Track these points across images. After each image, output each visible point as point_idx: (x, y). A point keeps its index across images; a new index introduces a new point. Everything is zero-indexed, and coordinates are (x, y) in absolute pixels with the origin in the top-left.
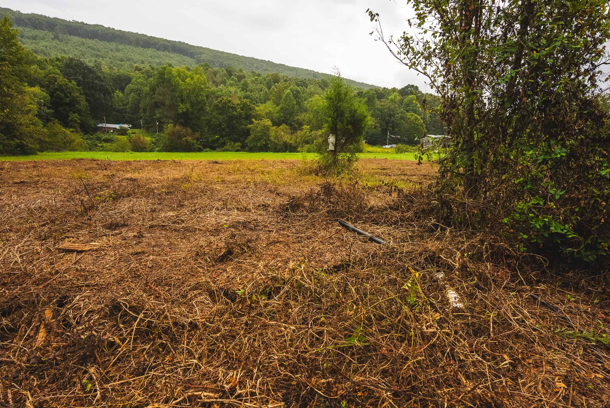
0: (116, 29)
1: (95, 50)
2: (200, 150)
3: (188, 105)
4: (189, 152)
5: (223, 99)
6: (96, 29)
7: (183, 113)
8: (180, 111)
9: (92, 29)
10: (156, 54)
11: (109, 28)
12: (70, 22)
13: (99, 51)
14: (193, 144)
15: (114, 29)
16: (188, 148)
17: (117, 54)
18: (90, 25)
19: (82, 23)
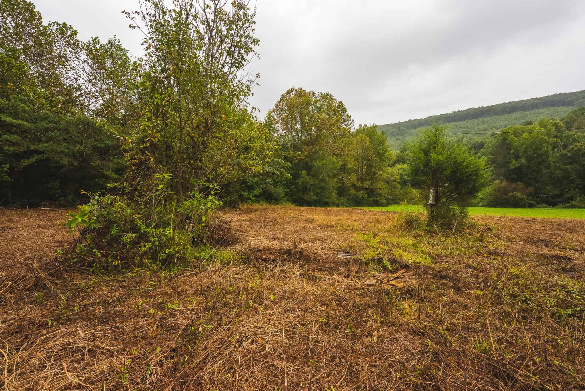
0: (484, 107)
1: (464, 128)
2: (531, 206)
3: (523, 160)
4: (516, 207)
5: (576, 146)
6: (468, 112)
7: (517, 169)
8: (512, 167)
9: (465, 113)
10: (522, 115)
11: (479, 107)
12: (450, 114)
13: (467, 128)
14: (522, 199)
15: (483, 107)
16: (516, 204)
17: (483, 126)
18: (464, 111)
19: (459, 111)
